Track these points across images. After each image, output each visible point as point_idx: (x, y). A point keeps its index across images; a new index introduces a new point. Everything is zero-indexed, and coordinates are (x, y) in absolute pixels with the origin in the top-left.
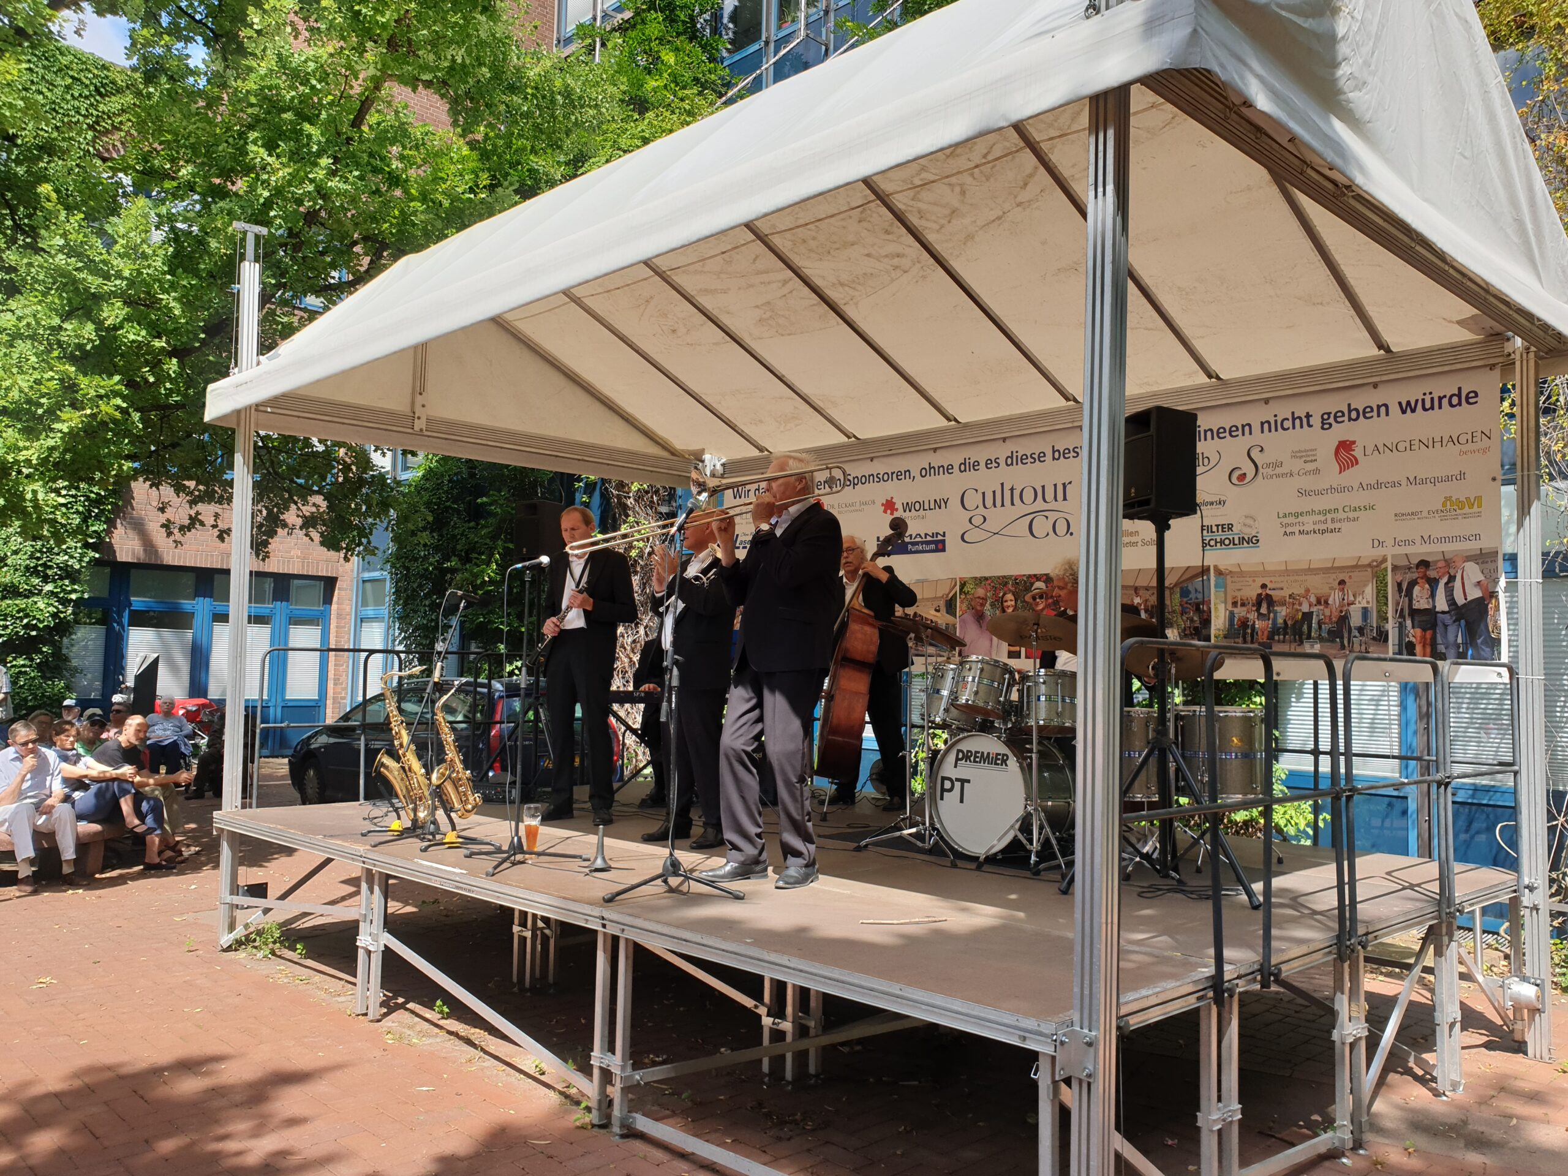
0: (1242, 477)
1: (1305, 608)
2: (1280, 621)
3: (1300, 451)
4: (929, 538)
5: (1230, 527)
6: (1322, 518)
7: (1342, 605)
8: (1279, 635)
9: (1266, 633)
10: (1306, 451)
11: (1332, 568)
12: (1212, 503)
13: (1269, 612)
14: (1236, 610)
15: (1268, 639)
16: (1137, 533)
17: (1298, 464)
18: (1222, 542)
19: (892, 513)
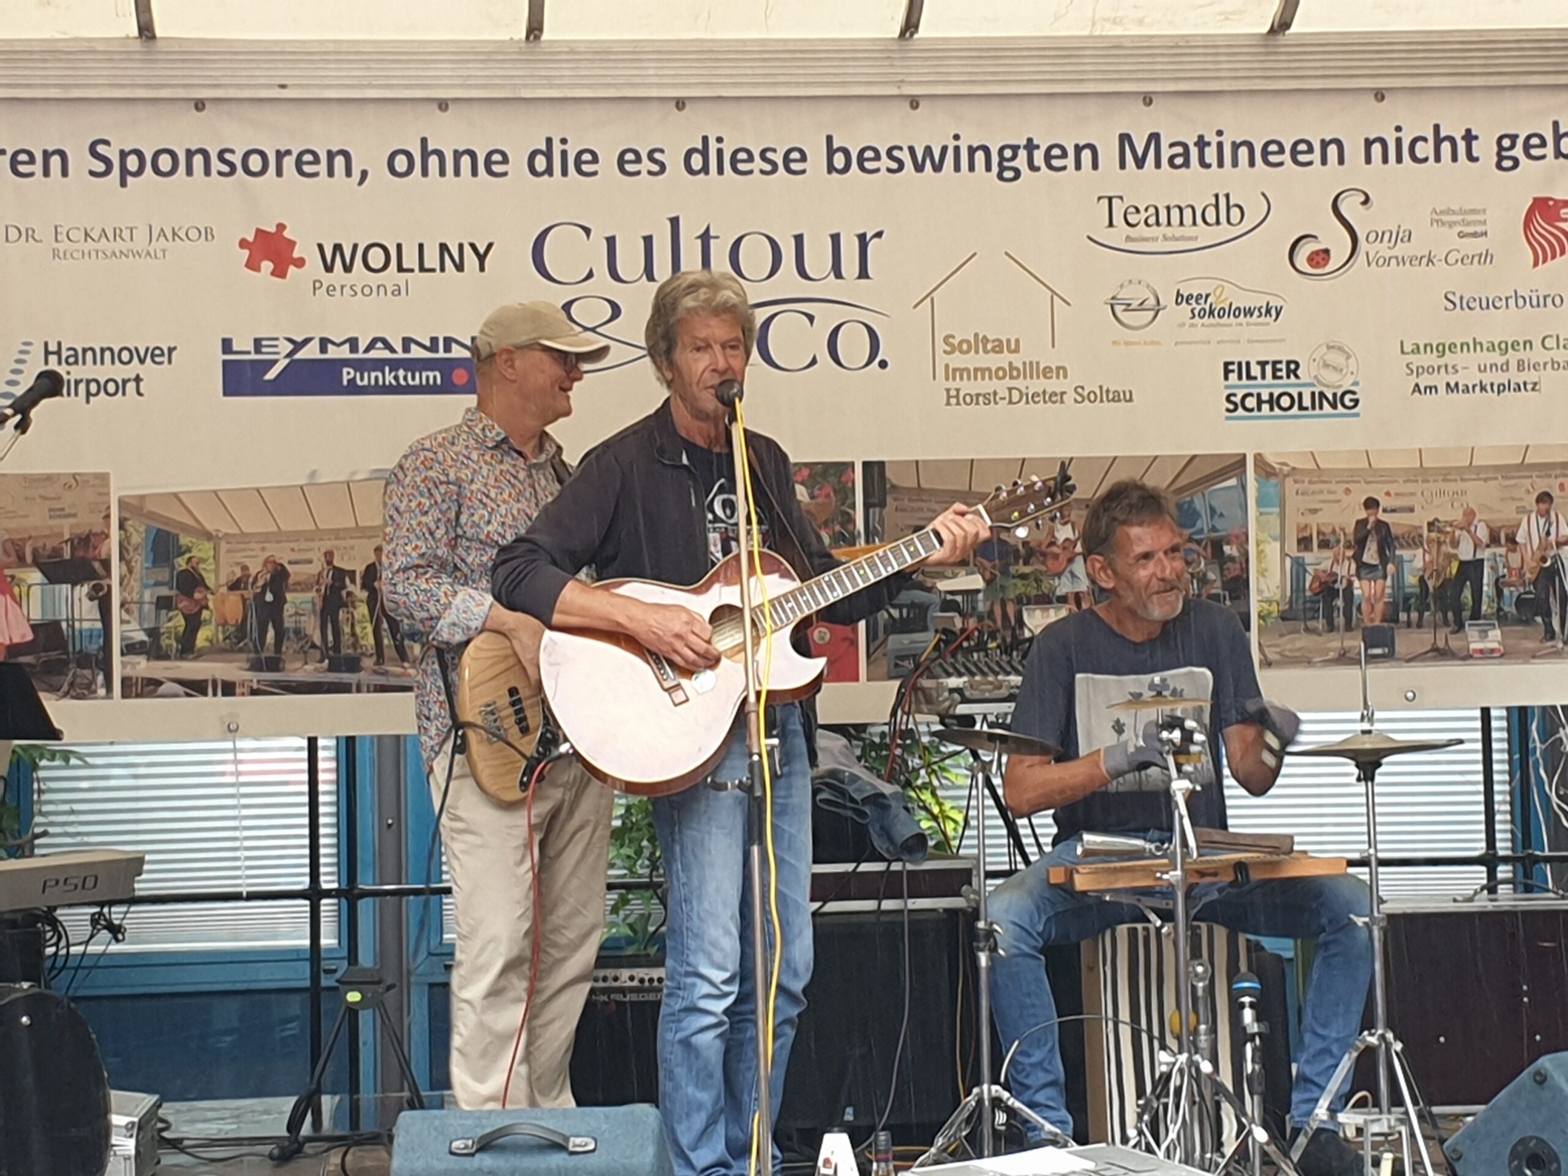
0: (1320, 257)
1: (1466, 552)
2: (1411, 580)
3: (1448, 212)
4: (416, 352)
5: (1293, 368)
6: (1500, 360)
7: (1544, 546)
8: (1408, 610)
9: (1379, 607)
10: (1461, 212)
11: (1522, 466)
12: (1249, 312)
13: (1384, 560)
14: (1308, 557)
15: (1384, 620)
16: (1062, 371)
17: (1447, 240)
18: (1274, 402)
19: (279, 272)
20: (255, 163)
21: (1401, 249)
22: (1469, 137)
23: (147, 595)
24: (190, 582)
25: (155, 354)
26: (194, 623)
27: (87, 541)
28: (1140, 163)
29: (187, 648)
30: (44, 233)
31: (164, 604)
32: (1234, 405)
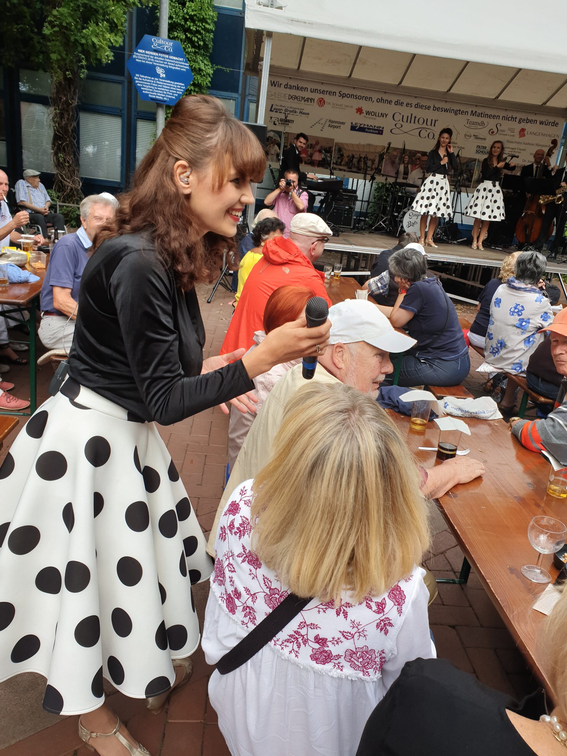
0: (493, 132)
3: (510, 128)
4: (376, 128)
5: (485, 148)
10: (512, 128)
12: (482, 139)
16: (457, 143)
17: (509, 132)
18: (482, 152)
19: (360, 114)
20: (360, 98)
21: (503, 133)
22: (516, 118)
23: (337, 156)
24: (342, 155)
25: (343, 123)
26: (342, 161)
27: (330, 148)
28: (473, 115)
29: (340, 164)
30: (332, 104)
31: (338, 158)
32: (477, 152)
